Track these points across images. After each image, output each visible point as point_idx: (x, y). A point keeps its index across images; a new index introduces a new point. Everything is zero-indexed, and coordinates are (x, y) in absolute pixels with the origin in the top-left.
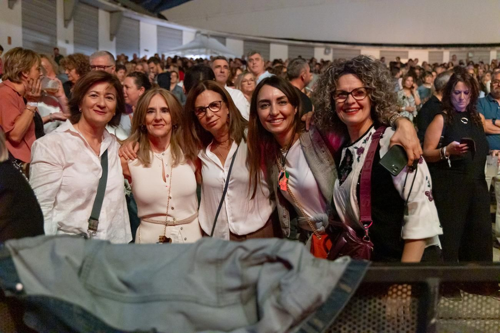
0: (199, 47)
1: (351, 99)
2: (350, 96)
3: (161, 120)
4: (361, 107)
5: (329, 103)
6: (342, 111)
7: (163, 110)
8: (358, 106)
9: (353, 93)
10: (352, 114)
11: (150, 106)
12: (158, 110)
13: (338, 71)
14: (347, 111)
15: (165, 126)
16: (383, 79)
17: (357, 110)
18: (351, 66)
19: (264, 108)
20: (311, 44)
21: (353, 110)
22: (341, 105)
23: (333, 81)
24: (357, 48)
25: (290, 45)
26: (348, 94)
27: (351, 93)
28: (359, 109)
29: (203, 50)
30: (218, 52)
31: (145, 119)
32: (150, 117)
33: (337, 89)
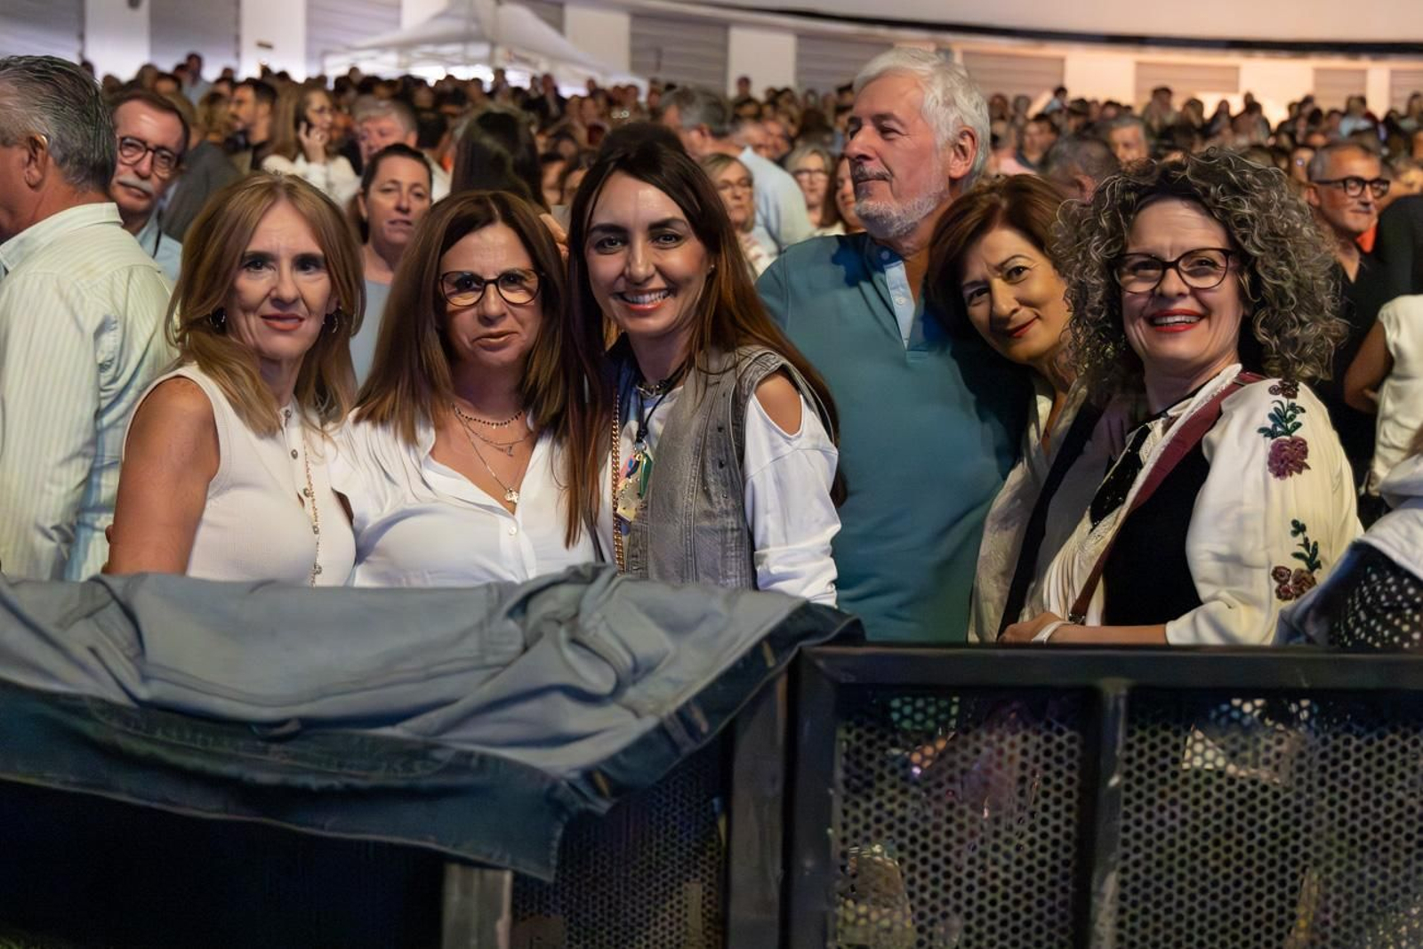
0: (465, 39)
1: (1173, 283)
2: (1172, 273)
3: (295, 301)
4: (1206, 313)
5: (1100, 293)
6: (1142, 322)
7: (304, 263)
8: (1197, 308)
9: (1181, 264)
10: (1174, 331)
11: (257, 245)
12: (286, 265)
13: (1136, 188)
14: (1158, 321)
15: (304, 324)
16: (1285, 226)
17: (1193, 319)
18: (1181, 175)
19: (609, 251)
20: (882, 31)
21: (1178, 319)
22: (1142, 301)
23: (1114, 220)
24: (1052, 50)
25: (802, 36)
26: (1164, 266)
27: (1174, 265)
28: (1201, 317)
29: (481, 50)
30: (533, 57)
31: (233, 291)
32: (254, 285)
33: (1132, 250)
